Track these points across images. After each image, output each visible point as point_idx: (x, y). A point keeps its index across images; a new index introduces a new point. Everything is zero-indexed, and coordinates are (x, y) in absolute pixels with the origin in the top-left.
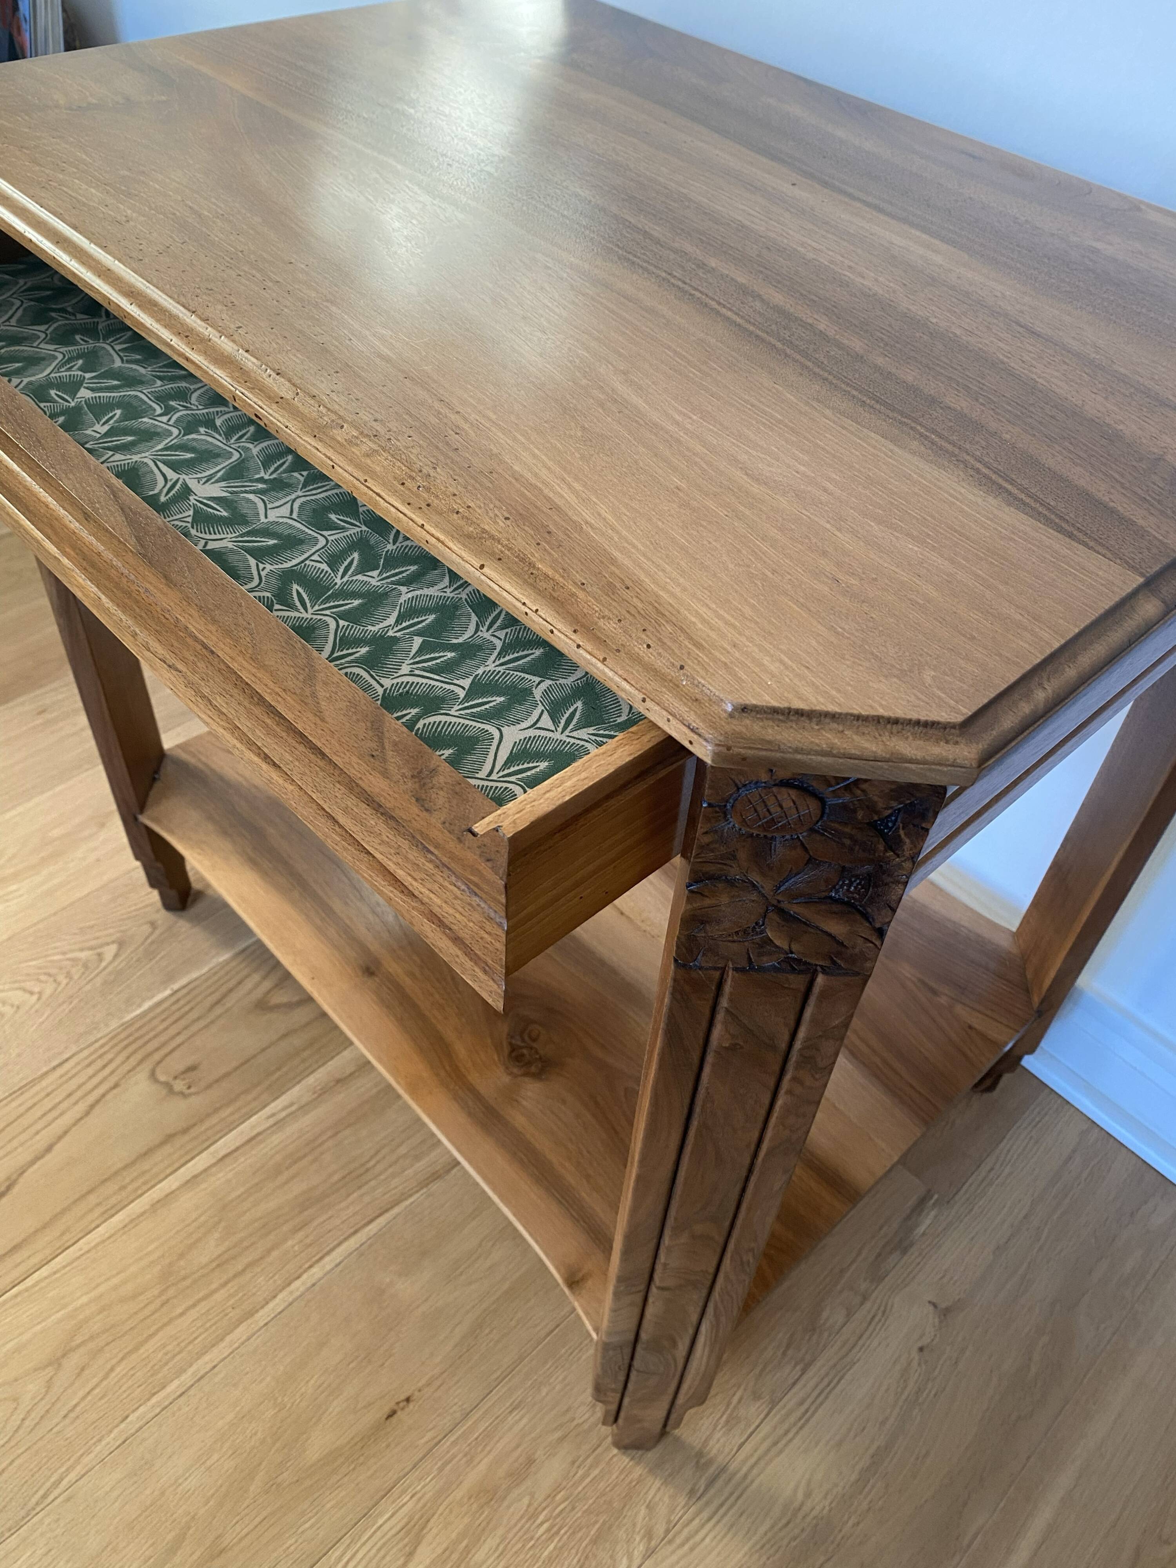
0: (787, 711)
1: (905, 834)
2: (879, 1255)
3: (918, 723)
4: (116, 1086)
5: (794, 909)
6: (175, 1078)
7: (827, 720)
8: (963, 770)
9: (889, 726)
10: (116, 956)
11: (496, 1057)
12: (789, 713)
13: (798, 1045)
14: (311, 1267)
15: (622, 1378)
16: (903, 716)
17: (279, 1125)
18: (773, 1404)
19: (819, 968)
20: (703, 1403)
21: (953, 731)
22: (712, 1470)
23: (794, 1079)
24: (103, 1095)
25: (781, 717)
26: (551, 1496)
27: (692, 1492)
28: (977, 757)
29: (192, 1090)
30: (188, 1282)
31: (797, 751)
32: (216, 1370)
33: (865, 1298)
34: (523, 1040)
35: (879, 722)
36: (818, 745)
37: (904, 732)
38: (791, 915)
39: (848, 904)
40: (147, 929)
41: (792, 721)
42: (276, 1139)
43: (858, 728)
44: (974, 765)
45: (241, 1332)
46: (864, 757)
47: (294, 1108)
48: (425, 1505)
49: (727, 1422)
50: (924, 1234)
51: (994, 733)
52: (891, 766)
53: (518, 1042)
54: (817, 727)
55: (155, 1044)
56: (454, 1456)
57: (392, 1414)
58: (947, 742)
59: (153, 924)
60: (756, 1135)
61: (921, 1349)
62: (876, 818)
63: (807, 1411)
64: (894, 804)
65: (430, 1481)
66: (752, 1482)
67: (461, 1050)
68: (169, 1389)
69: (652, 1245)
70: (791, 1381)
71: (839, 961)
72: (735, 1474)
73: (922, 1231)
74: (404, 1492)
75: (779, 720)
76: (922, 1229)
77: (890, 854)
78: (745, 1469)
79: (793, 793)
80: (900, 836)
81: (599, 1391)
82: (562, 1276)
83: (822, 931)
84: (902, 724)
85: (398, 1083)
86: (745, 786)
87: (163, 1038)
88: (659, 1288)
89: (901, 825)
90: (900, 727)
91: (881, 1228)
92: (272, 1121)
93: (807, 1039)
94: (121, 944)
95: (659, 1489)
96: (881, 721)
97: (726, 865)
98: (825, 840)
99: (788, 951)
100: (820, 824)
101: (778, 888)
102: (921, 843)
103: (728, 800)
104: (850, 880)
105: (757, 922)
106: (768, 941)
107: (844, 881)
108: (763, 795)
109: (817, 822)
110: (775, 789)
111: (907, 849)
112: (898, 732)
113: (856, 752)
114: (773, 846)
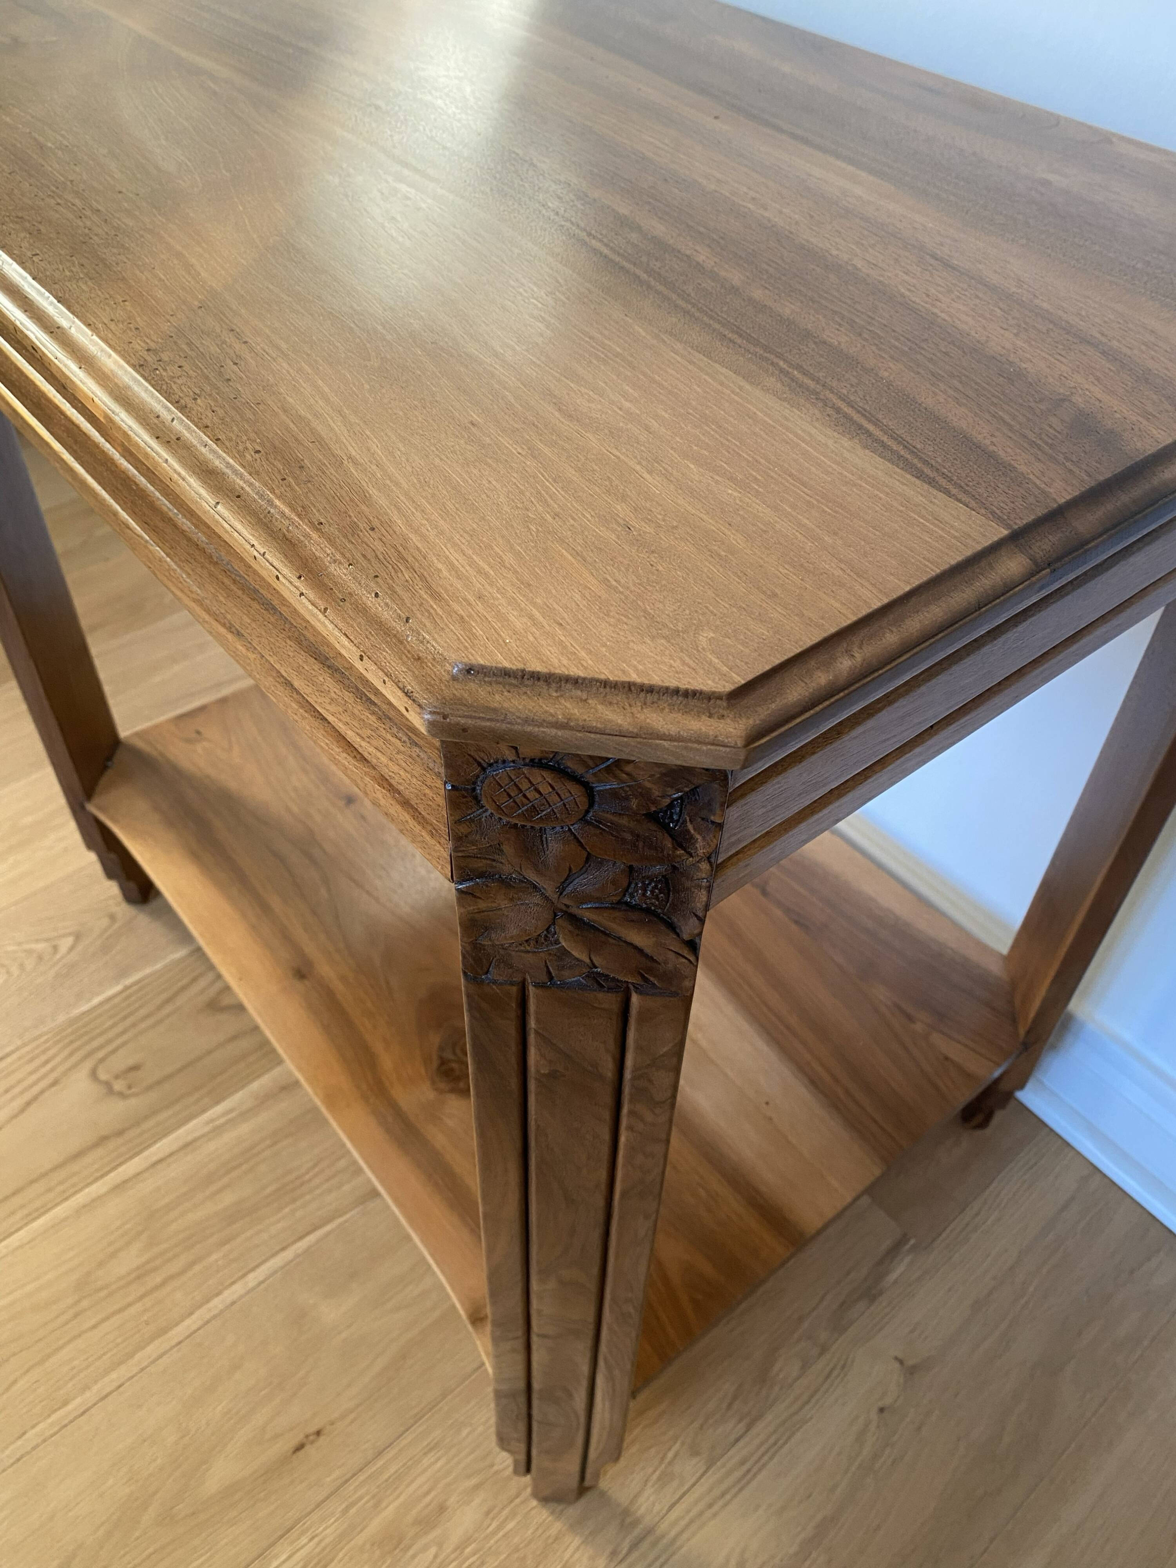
0: (520, 674)
1: (695, 829)
2: (843, 1303)
3: (676, 692)
4: (55, 1083)
5: (587, 916)
6: (117, 1077)
7: (569, 686)
8: (728, 749)
9: (642, 695)
10: (72, 948)
11: (423, 1071)
12: (523, 676)
13: (628, 1075)
14: (233, 1283)
15: (522, 1426)
16: (660, 683)
17: (217, 1130)
18: (711, 1462)
19: (631, 986)
20: (617, 1459)
21: (719, 702)
22: (637, 1532)
23: (631, 1113)
24: (42, 1092)
25: (514, 681)
26: (460, 1547)
27: (614, 1553)
28: (743, 734)
29: (133, 1090)
30: (102, 1294)
31: (527, 721)
32: (121, 1389)
33: (824, 1350)
34: (454, 1053)
35: (630, 689)
36: (552, 715)
37: (659, 702)
38: (584, 923)
39: (648, 911)
40: (105, 921)
41: (526, 686)
42: (212, 1146)
43: (605, 696)
44: (740, 742)
45: (151, 1350)
46: (607, 731)
47: (233, 1115)
48: (324, 1549)
49: (659, 1479)
50: (895, 1282)
51: (773, 706)
52: (640, 743)
53: (448, 1055)
54: (555, 694)
55: (101, 1040)
56: (361, 1498)
57: (300, 1447)
58: (711, 716)
59: (112, 917)
60: (603, 1174)
61: (882, 1410)
62: (653, 809)
63: (749, 1471)
64: (670, 791)
65: (333, 1523)
66: (681, 1547)
67: (387, 1062)
68: (72, 1405)
69: (518, 1291)
70: (732, 1438)
71: (652, 979)
72: (663, 1536)
73: (894, 1278)
74: (303, 1533)
75: (511, 684)
76: (893, 1276)
77: (680, 852)
78: (673, 1533)
79: (547, 774)
80: (688, 831)
81: (503, 1441)
82: (466, 1311)
83: (625, 942)
84: (658, 693)
85: (316, 1094)
86: (491, 765)
87: (110, 1034)
88: (538, 1335)
89: (688, 819)
90: (656, 697)
91: (848, 1273)
92: (210, 1127)
93: (635, 1069)
94: (78, 937)
95: (578, 1548)
96: (633, 689)
97: (494, 860)
98: (601, 833)
99: (590, 965)
100: (591, 814)
101: (561, 890)
102: (715, 841)
103: (475, 783)
104: (643, 883)
105: (548, 930)
106: (565, 953)
107: (637, 884)
108: (513, 777)
109: (587, 812)
110: (525, 770)
111: (701, 847)
112: (653, 703)
113: (599, 725)
114: (544, 839)
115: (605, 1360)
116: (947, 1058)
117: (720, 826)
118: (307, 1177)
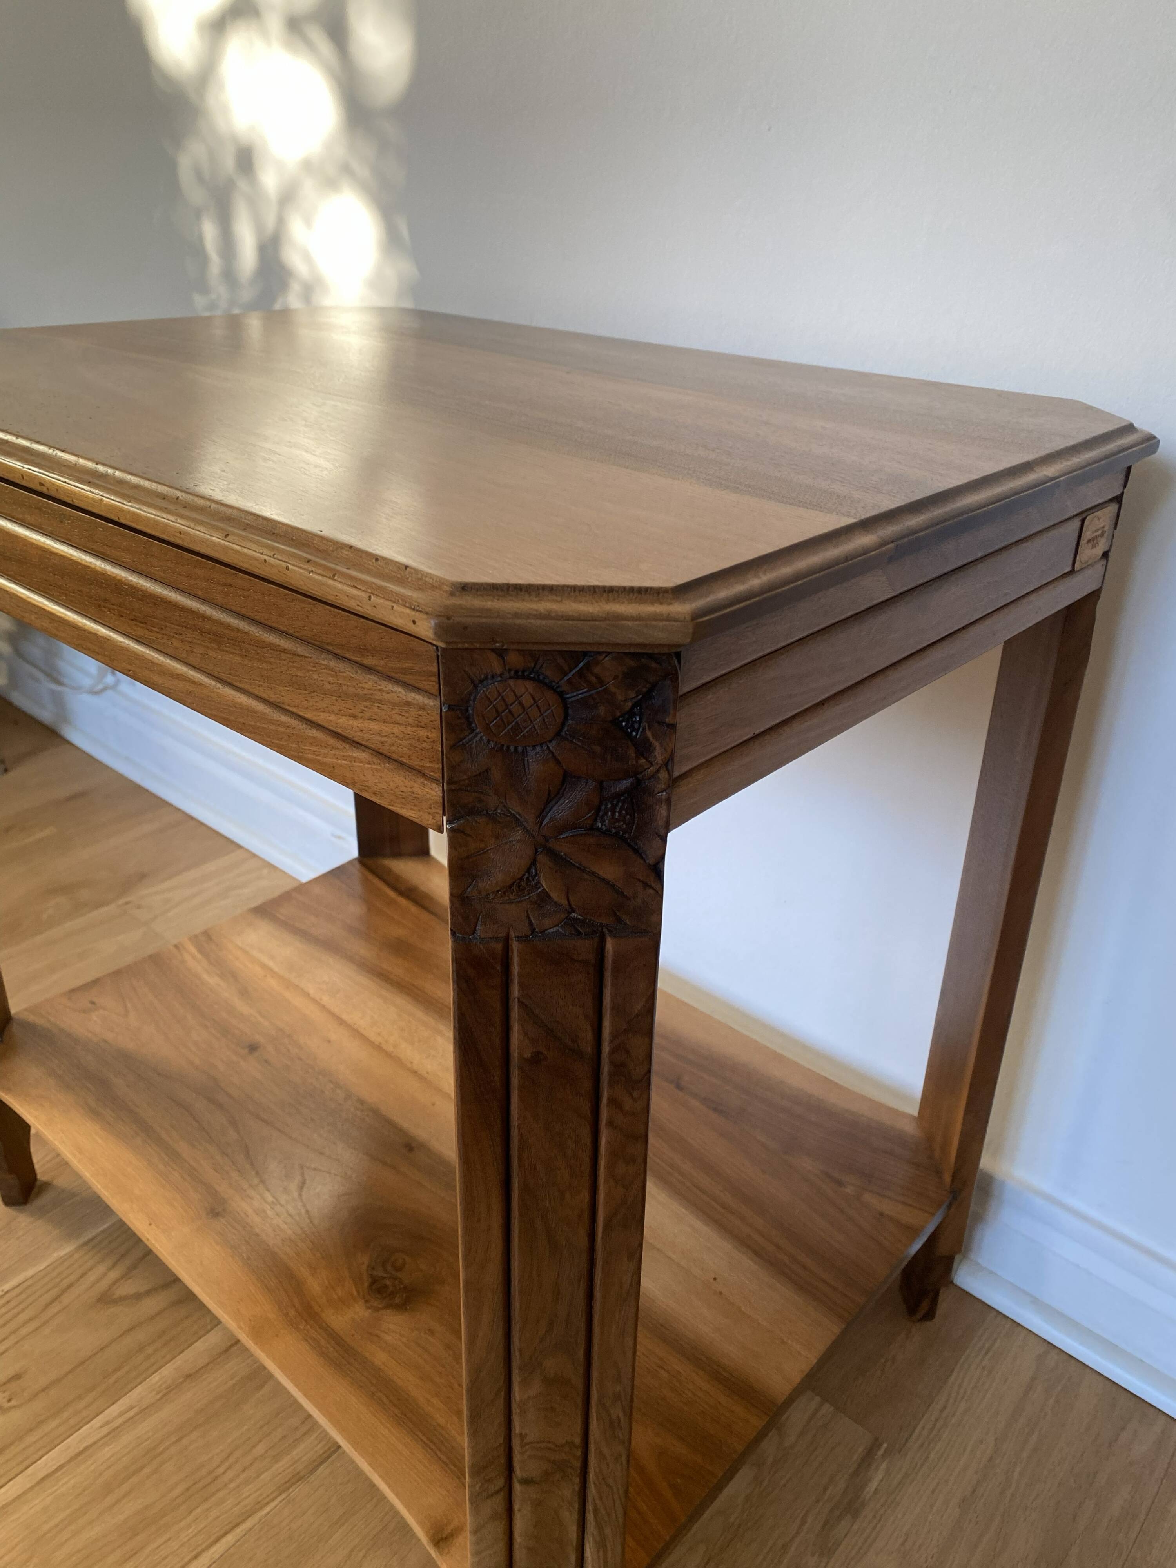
0: (506, 587)
1: (653, 735)
2: (826, 1522)
3: (632, 590)
5: (563, 848)
7: (546, 593)
8: (679, 624)
9: (605, 595)
11: (354, 1292)
12: (508, 590)
13: (606, 1048)
16: (619, 585)
17: (114, 1433)
19: (605, 930)
21: (666, 595)
23: (612, 1102)
25: (501, 593)
28: (689, 613)
31: (516, 615)
34: (386, 1271)
35: (595, 592)
36: (534, 610)
37: (620, 599)
38: (561, 857)
39: (616, 836)
41: (512, 596)
42: (107, 1452)
43: (575, 597)
44: (688, 618)
46: (582, 618)
47: (131, 1413)
50: (875, 1492)
51: (708, 599)
52: (609, 624)
53: (379, 1273)
54: (535, 599)
58: (661, 603)
62: (618, 715)
64: (632, 694)
67: (315, 1287)
71: (623, 918)
73: (873, 1489)
75: (499, 596)
76: (874, 1485)
77: (642, 761)
79: (530, 685)
80: (648, 739)
82: (427, 1533)
83: (599, 877)
84: (617, 591)
86: (481, 681)
88: (520, 1480)
89: (647, 725)
90: (616, 594)
91: (825, 1489)
92: (105, 1430)
93: (614, 1036)
96: (597, 590)
97: (482, 793)
98: (575, 748)
99: (567, 907)
100: (566, 728)
101: (541, 815)
102: (670, 745)
103: (468, 702)
104: (612, 804)
105: (528, 871)
106: (545, 897)
107: (606, 806)
108: (501, 691)
109: (563, 724)
110: (511, 682)
111: (659, 755)
112: (615, 599)
113: (574, 614)
114: (526, 763)
115: (596, 1511)
116: (881, 1214)
117: (673, 727)
118: (221, 1470)
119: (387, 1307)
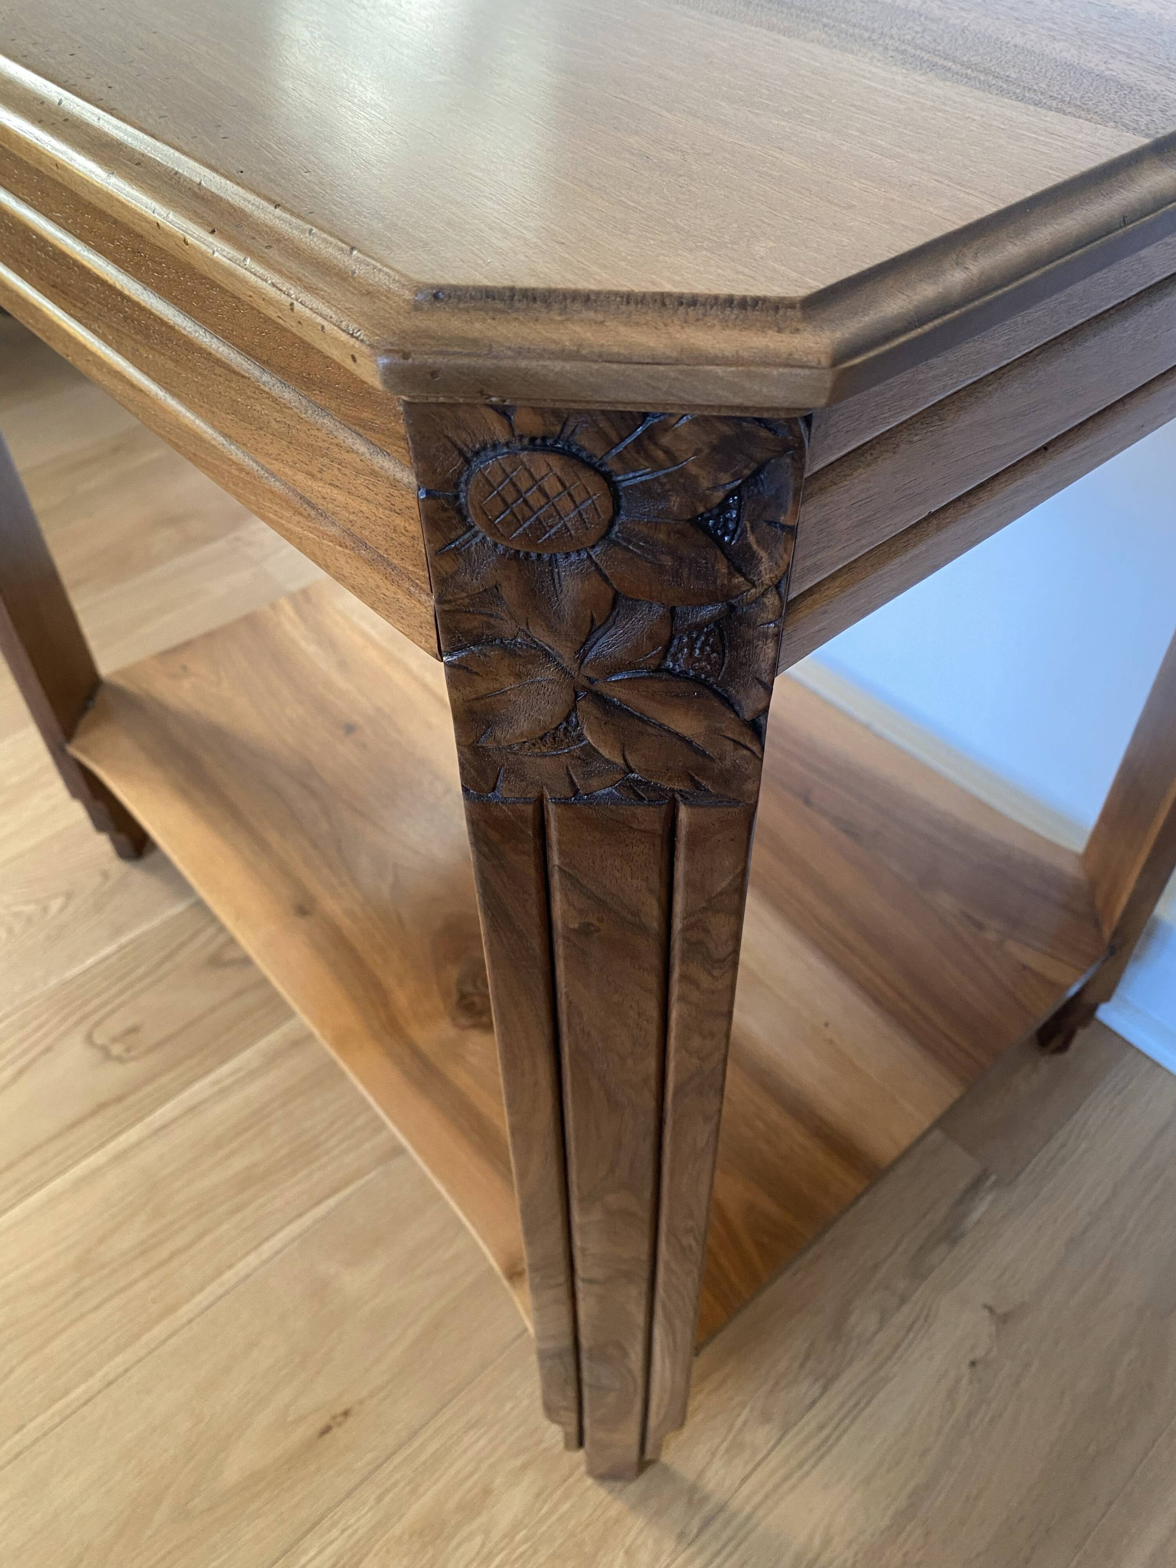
0: (508, 294)
1: (758, 542)
2: (921, 1248)
3: (729, 301)
4: (48, 1049)
5: (617, 694)
6: (114, 1040)
7: (577, 306)
8: (807, 372)
9: (682, 310)
10: (62, 909)
11: (441, 1006)
12: (512, 298)
13: (677, 924)
14: (247, 1254)
15: (571, 1393)
16: (707, 292)
18: (786, 1429)
19: (677, 796)
20: (682, 1425)
21: (790, 312)
22: (708, 1508)
23: (684, 977)
24: (33, 1061)
25: (500, 305)
26: (510, 1535)
27: (681, 1535)
28: (829, 350)
29: (132, 1054)
30: (106, 1271)
31: (520, 352)
32: (128, 1374)
33: (903, 1300)
34: (474, 987)
35: (664, 304)
36: (554, 342)
37: (707, 319)
38: (615, 706)
39: (696, 680)
40: (98, 879)
41: (517, 310)
42: (219, 1109)
43: (629, 316)
44: (825, 361)
45: (159, 1331)
46: (635, 359)
48: (357, 1543)
49: (728, 1450)
50: (979, 1222)
51: (867, 319)
52: (681, 372)
53: (469, 988)
54: (559, 318)
55: (96, 1002)
56: (395, 1484)
57: (327, 1430)
58: (780, 331)
59: (105, 875)
60: (651, 1065)
61: (973, 1364)
62: (701, 509)
63: (828, 1438)
64: (725, 478)
65: (366, 1513)
66: (758, 1525)
67: (401, 998)
68: (74, 1395)
69: (558, 1223)
70: (809, 1400)
71: (704, 783)
72: (735, 1514)
73: (975, 1218)
74: (334, 1524)
75: (495, 310)
76: (975, 1216)
77: (739, 580)
78: (748, 1509)
79: (555, 462)
80: (750, 547)
81: (551, 1411)
82: (499, 1266)
83: (669, 731)
84: (704, 305)
86: (477, 453)
87: (105, 996)
88: (583, 1280)
89: (748, 525)
90: (701, 311)
91: (924, 1215)
93: (689, 914)
94: (69, 896)
95: (641, 1531)
96: (668, 302)
97: (492, 616)
98: (632, 558)
99: (624, 767)
100: (616, 528)
101: (581, 653)
102: (785, 556)
103: (457, 485)
104: (690, 637)
105: (567, 719)
106: (591, 753)
107: (681, 639)
108: (508, 470)
109: (611, 524)
110: (524, 456)
111: (766, 571)
112: (697, 320)
113: (622, 351)
114: (556, 577)
115: (664, 1308)
116: (1025, 967)
117: (792, 531)
118: (323, 1138)
119: (474, 1026)
